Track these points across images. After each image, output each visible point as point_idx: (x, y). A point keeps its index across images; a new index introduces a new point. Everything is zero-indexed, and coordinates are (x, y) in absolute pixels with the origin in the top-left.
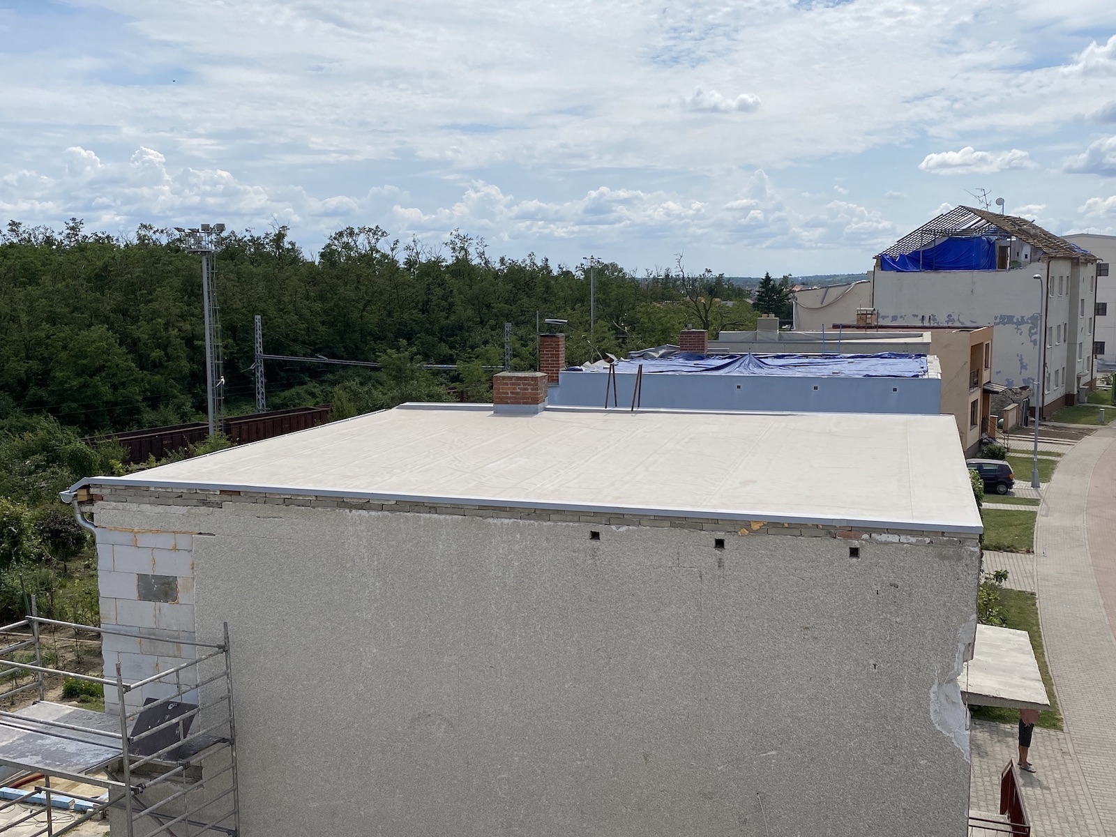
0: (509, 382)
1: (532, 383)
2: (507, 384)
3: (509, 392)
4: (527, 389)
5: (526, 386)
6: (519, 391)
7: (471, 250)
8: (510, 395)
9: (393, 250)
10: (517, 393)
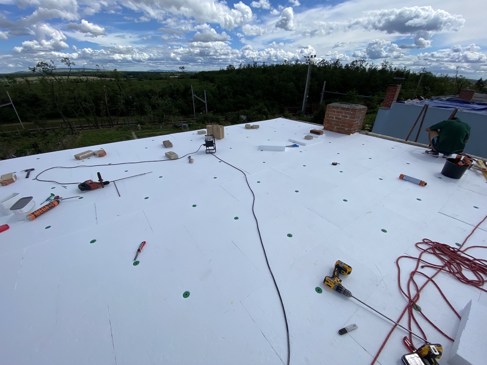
0: (336, 110)
1: (352, 113)
2: (334, 112)
3: (334, 117)
4: (346, 117)
5: (347, 115)
6: (341, 117)
7: (388, 66)
8: (334, 119)
9: (366, 65)
10: (340, 119)
